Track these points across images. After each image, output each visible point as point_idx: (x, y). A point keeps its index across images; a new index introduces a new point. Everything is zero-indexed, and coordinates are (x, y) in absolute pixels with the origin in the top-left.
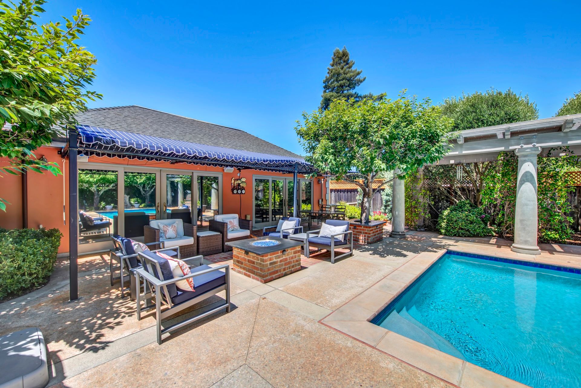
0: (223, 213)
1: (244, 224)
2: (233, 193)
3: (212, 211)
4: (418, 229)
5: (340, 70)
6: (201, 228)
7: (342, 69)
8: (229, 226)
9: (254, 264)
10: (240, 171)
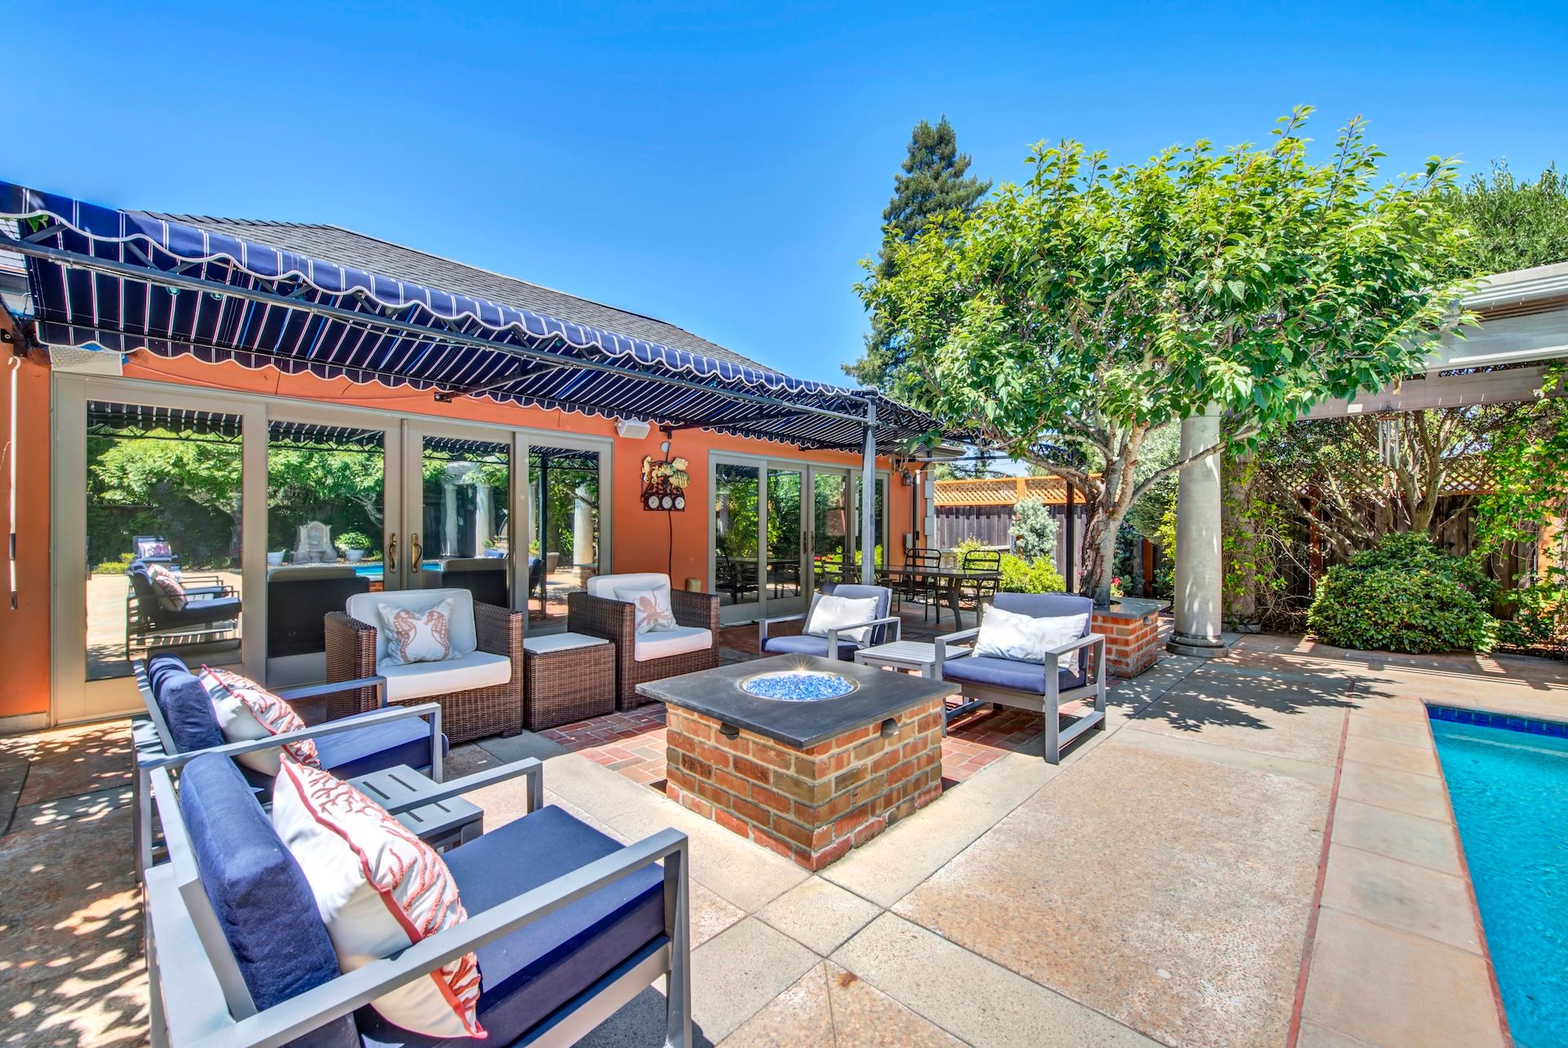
0: (615, 570)
1: (688, 609)
2: (647, 507)
3: (577, 570)
4: (1241, 628)
5: (931, 181)
6: (539, 623)
7: (936, 178)
8: (639, 616)
9: (767, 782)
10: (670, 437)
